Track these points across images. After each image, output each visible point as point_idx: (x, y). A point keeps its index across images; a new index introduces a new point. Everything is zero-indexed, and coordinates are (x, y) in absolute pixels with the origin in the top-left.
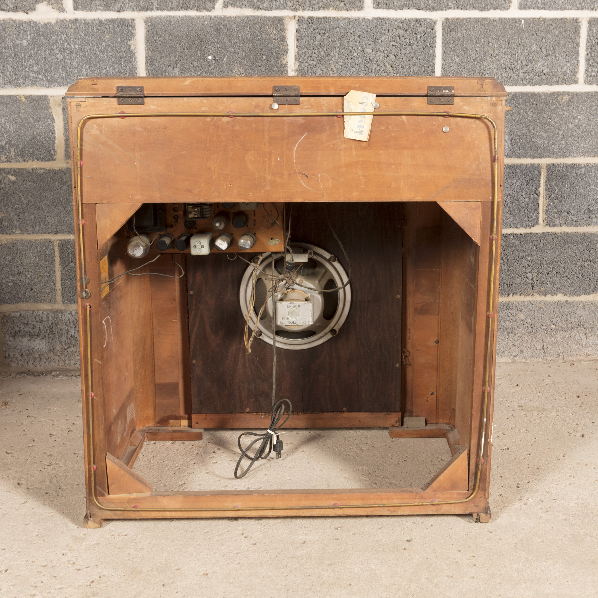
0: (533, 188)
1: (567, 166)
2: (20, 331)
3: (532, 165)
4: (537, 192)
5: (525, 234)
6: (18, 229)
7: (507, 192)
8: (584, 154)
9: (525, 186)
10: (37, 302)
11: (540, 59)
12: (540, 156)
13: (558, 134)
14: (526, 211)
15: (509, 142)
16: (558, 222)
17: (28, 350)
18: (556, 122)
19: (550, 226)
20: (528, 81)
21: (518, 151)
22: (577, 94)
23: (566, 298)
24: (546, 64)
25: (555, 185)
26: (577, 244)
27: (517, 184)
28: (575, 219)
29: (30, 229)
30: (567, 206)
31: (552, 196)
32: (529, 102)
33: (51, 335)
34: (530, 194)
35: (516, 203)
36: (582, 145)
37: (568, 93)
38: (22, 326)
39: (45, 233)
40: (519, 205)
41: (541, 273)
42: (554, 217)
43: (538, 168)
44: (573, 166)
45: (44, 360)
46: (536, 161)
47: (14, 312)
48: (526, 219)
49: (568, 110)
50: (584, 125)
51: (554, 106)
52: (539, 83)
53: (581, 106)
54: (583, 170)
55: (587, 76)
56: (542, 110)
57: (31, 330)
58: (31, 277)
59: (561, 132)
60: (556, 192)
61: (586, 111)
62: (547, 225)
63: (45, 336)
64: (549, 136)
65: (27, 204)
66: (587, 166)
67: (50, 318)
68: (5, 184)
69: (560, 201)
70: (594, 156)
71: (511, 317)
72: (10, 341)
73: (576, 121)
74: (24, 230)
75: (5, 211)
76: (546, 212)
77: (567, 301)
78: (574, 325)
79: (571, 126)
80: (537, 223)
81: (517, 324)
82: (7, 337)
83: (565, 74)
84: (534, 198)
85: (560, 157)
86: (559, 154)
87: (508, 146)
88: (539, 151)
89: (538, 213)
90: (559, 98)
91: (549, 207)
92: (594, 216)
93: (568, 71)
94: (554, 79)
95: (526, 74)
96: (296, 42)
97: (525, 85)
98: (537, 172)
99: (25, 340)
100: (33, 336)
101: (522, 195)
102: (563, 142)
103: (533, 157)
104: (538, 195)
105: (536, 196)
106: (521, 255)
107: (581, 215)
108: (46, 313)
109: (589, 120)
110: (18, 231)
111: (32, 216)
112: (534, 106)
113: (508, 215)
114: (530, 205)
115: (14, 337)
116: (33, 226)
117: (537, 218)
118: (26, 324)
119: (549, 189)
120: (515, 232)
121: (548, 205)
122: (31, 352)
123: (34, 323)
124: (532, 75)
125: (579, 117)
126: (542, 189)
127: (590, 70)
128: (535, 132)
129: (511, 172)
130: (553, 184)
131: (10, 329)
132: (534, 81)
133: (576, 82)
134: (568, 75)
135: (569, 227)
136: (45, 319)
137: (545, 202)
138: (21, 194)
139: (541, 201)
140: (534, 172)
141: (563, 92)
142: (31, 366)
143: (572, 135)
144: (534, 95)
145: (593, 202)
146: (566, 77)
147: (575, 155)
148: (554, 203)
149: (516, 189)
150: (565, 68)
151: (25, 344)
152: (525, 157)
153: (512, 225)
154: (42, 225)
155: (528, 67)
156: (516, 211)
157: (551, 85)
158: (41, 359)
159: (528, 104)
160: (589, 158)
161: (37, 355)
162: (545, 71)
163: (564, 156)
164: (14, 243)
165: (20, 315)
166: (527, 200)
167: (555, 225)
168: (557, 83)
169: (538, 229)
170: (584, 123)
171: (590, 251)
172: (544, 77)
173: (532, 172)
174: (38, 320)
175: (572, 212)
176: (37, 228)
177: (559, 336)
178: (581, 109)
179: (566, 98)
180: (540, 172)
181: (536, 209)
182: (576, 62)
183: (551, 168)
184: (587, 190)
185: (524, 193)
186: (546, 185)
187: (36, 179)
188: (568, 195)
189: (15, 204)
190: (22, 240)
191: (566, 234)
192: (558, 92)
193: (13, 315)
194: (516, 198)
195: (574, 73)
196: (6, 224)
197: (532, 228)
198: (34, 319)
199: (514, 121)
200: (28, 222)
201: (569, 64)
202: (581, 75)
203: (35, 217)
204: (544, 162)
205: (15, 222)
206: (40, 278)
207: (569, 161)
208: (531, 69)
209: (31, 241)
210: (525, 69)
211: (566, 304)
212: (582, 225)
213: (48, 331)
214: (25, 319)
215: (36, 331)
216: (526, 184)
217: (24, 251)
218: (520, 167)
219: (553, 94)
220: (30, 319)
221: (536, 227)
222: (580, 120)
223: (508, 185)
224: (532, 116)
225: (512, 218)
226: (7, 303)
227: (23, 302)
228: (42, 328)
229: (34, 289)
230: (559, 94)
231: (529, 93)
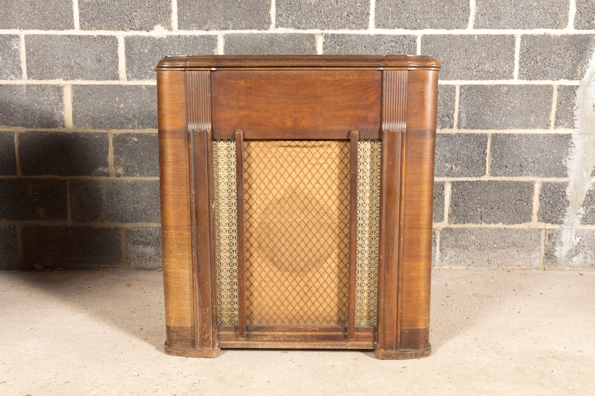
0: (482, 150)
1: (505, 135)
2: (137, 241)
3: (482, 134)
4: (485, 153)
5: (476, 182)
6: (138, 173)
7: (464, 152)
8: (517, 127)
9: (476, 148)
10: (149, 222)
11: (488, 62)
12: (487, 128)
13: (500, 113)
14: (477, 166)
15: (466, 118)
16: (499, 173)
17: (142, 253)
18: (498, 105)
19: (493, 176)
20: (479, 77)
21: (472, 125)
22: (513, 86)
23: (504, 226)
24: (491, 66)
25: (497, 148)
26: (512, 189)
27: (471, 147)
28: (511, 171)
29: (146, 173)
30: (505, 162)
31: (495, 155)
32: (480, 91)
33: (158, 244)
34: (480, 154)
35: (471, 160)
36: (516, 121)
37: (507, 86)
38: (139, 238)
39: (155, 176)
40: (472, 161)
41: (487, 208)
42: (496, 170)
43: (486, 136)
44: (510, 135)
45: (152, 260)
46: (484, 131)
47: (134, 228)
48: (477, 171)
49: (507, 97)
50: (518, 107)
51: (497, 94)
52: (487, 78)
53: (515, 94)
54: (517, 138)
55: (520, 74)
56: (489, 97)
57: (144, 240)
58: (146, 205)
59: (502, 112)
60: (498, 153)
61: (519, 97)
62: (491, 175)
63: (153, 244)
64: (493, 115)
65: (145, 157)
66: (519, 135)
67: (157, 233)
68: (131, 143)
69: (501, 159)
70: (525, 128)
71: (466, 238)
72: (131, 247)
73: (512, 104)
74: (142, 174)
75: (130, 161)
76: (491, 166)
77: (505, 228)
78: (510, 244)
79: (509, 108)
80: (485, 174)
81: (471, 243)
82: (129, 244)
83: (505, 72)
84: (483, 157)
85: (501, 129)
86: (500, 127)
87: (465, 121)
88: (486, 125)
89: (486, 167)
90: (501, 89)
91: (493, 163)
92: (524, 170)
93: (507, 71)
94: (497, 76)
95: (478, 72)
96: (323, 50)
97: (477, 80)
98: (484, 139)
99: (140, 247)
100: (146, 244)
101: (474, 155)
102: (503, 119)
103: (482, 129)
104: (486, 155)
105: (484, 155)
106: (473, 196)
107: (515, 169)
108: (155, 229)
109: (521, 103)
110: (138, 175)
111: (148, 165)
112: (483, 94)
113: (464, 168)
114: (480, 161)
115: (133, 245)
116: (148, 171)
117: (485, 170)
118: (141, 236)
119: (493, 151)
120: (469, 180)
121: (493, 161)
122: (144, 255)
123: (147, 236)
124: (482, 73)
125: (514, 102)
126: (488, 151)
127: (522, 70)
128: (484, 111)
129: (467, 138)
130: (496, 147)
131: (131, 239)
132: (483, 77)
133: (512, 78)
134: (506, 73)
135: (507, 177)
136: (154, 233)
137: (490, 159)
138: (140, 150)
139: (487, 159)
140: (483, 139)
141: (504, 85)
142: (144, 264)
143: (509, 114)
144: (483, 86)
145: (524, 160)
146: (505, 75)
147: (511, 127)
148: (496, 160)
149: (470, 151)
150: (505, 68)
151: (140, 249)
152: (477, 129)
153: (467, 175)
154: (154, 171)
155: (480, 67)
156: (470, 166)
157: (495, 79)
158: (150, 260)
159: (479, 92)
160: (521, 130)
161: (148, 257)
162: (491, 71)
163: (503, 128)
164: (135, 183)
165: (138, 230)
166: (478, 158)
167: (497, 175)
168: (500, 79)
169: (485, 178)
170: (518, 106)
171: (521, 194)
172: (490, 74)
173: (482, 139)
174: (149, 233)
175: (509, 166)
176: (151, 172)
177: (499, 252)
178: (516, 96)
179: (505, 89)
180: (487, 139)
181: (484, 164)
182: (512, 64)
183: (495, 137)
184: (519, 151)
185: (476, 153)
186: (491, 148)
187: (150, 140)
188: (506, 155)
189: (136, 156)
190: (141, 181)
191: (504, 181)
192: (500, 85)
193: (133, 230)
194: (470, 157)
195: (511, 72)
196: (130, 170)
197: (481, 177)
198: (146, 233)
199: (469, 104)
200: (145, 168)
201: (507, 66)
202: (516, 73)
203: (149, 165)
204: (490, 132)
205: (136, 168)
206: (151, 206)
207: (507, 131)
208: (481, 69)
209: (146, 181)
210: (478, 69)
211: (504, 230)
212: (516, 176)
213: (156, 241)
214: (141, 233)
215: (148, 241)
216: (477, 147)
217: (142, 187)
218: (473, 135)
219: (497, 86)
220: (144, 233)
221: (484, 176)
222: (515, 103)
223: (465, 148)
224: (481, 101)
225: (467, 170)
226: (130, 222)
227: (140, 221)
228: (151, 239)
229: (148, 213)
230: (500, 86)
231: (480, 85)
